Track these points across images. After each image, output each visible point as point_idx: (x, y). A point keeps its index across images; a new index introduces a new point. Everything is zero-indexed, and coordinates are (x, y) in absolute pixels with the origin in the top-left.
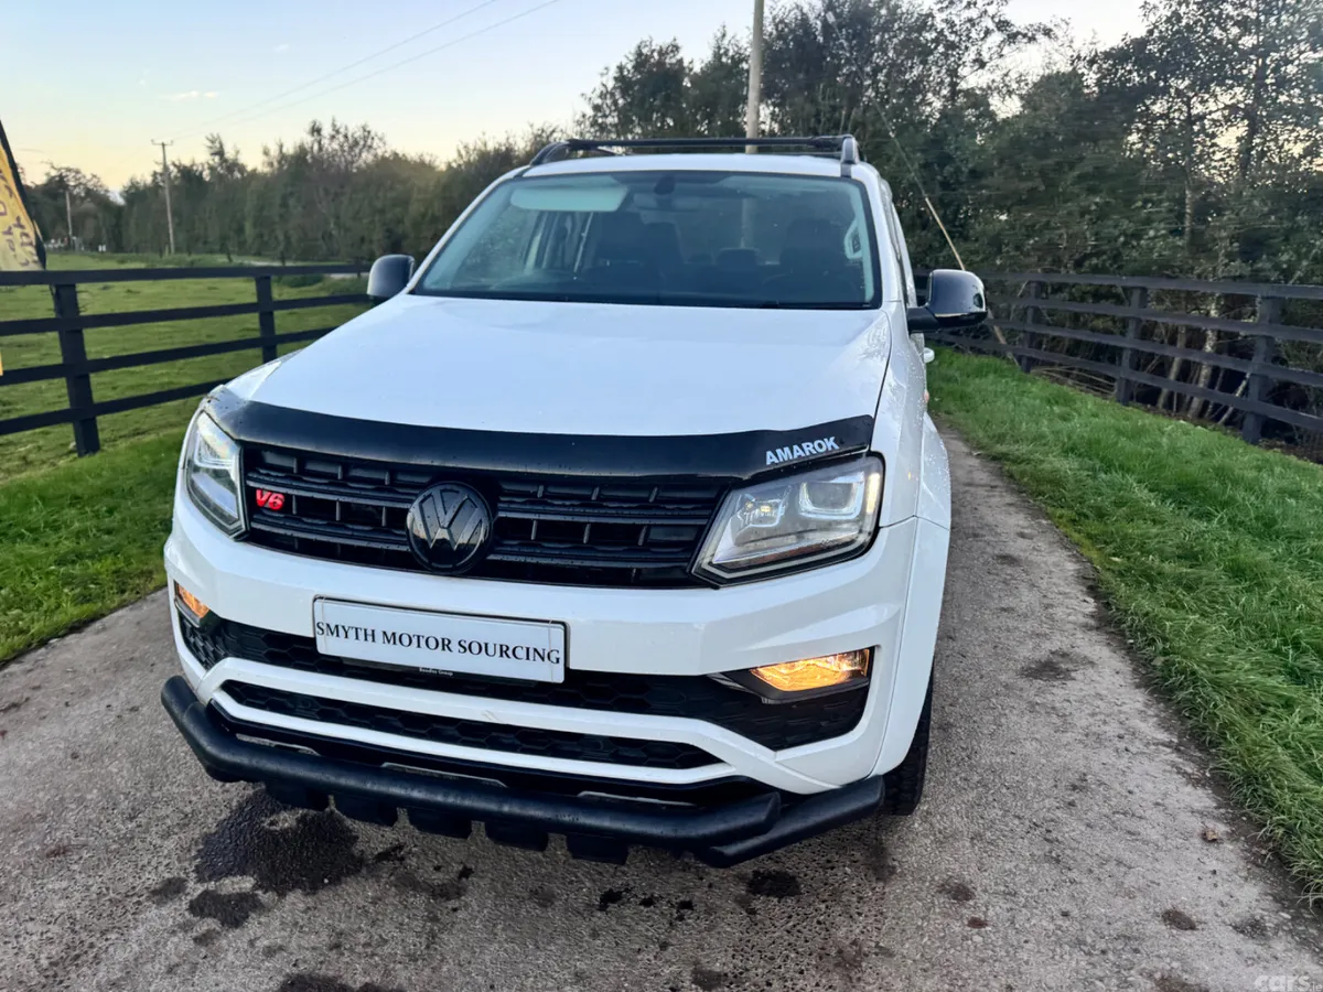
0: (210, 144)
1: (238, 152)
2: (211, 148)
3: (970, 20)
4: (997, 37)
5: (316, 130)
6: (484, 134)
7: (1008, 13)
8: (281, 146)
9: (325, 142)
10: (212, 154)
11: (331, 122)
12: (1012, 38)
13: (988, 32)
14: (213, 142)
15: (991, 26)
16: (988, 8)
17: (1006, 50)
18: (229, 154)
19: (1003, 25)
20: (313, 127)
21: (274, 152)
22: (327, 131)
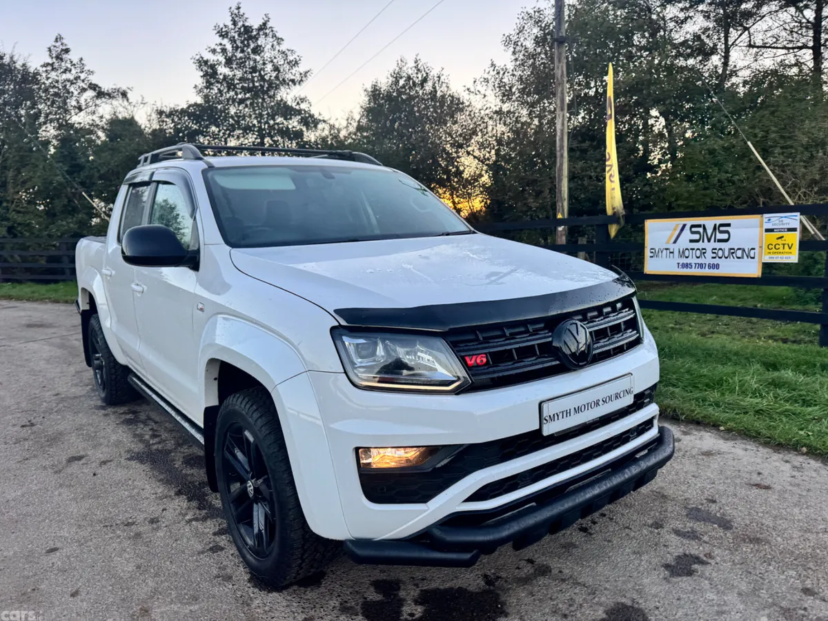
3: (69, 81)
4: (90, 94)
7: (94, 79)
12: (101, 94)
13: (84, 90)
15: (85, 87)
16: (80, 74)
17: (98, 102)
19: (93, 87)
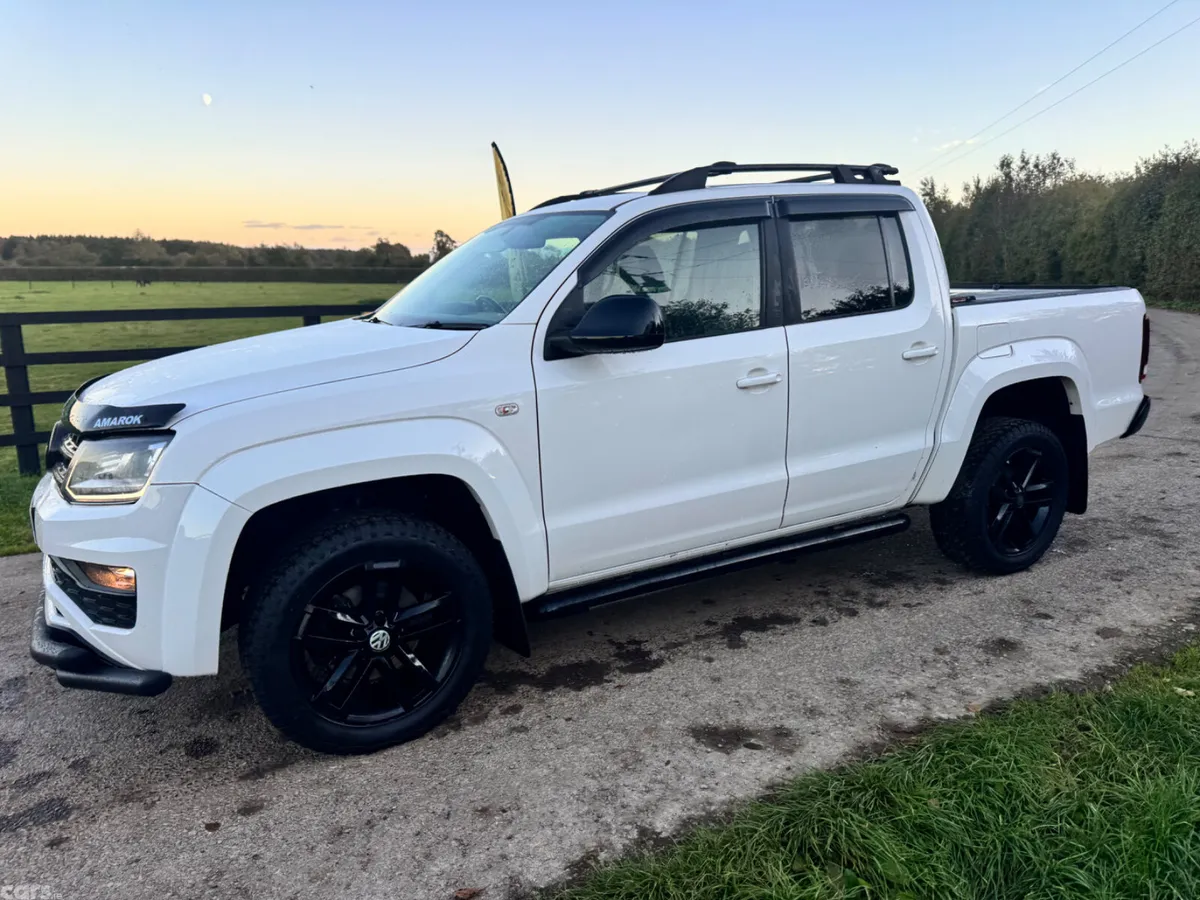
0: (923, 187)
1: (946, 191)
2: (923, 190)
5: (1005, 164)
6: (1166, 146)
8: (979, 182)
9: (1014, 174)
10: (923, 195)
11: (1020, 155)
14: (925, 185)
18: (939, 193)
20: (1003, 161)
21: (973, 188)
22: (1016, 164)
